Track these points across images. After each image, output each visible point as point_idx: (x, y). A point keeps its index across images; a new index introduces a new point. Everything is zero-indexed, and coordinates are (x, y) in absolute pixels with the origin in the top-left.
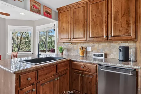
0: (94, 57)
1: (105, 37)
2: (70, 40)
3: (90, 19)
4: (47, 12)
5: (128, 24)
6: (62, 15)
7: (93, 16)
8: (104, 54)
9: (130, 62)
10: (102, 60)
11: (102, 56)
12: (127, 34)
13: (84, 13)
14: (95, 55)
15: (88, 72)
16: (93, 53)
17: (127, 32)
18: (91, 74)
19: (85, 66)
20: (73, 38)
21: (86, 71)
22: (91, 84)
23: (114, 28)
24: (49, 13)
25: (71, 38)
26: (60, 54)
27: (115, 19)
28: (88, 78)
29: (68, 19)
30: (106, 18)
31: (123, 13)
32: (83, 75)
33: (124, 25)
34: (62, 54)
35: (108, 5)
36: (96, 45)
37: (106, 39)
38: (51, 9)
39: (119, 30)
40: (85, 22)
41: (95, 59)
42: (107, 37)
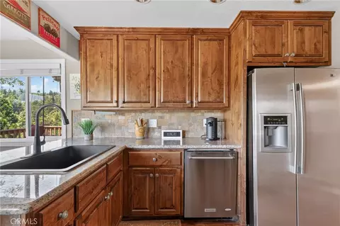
0: (164, 138)
1: (188, 102)
2: (115, 104)
3: (160, 68)
4: (48, 28)
5: (221, 84)
6: (93, 46)
7: (168, 62)
8: (181, 131)
9: (218, 141)
10: (178, 142)
11: (178, 134)
12: (218, 100)
13: (149, 54)
14: (166, 134)
15: (165, 166)
16: (163, 131)
17: (219, 97)
18: (171, 170)
19: (160, 157)
20: (124, 102)
21: (161, 166)
22: (172, 188)
23: (201, 89)
24: (54, 33)
25: (117, 102)
26: (86, 137)
27: (204, 75)
28: (166, 178)
29: (111, 59)
30: (189, 70)
31: (214, 67)
32: (157, 175)
33: (216, 86)
34: (92, 138)
35: (192, 49)
36: (167, 116)
37: (190, 106)
38: (58, 23)
39: (209, 93)
40: (152, 72)
41: (166, 142)
42: (192, 102)
